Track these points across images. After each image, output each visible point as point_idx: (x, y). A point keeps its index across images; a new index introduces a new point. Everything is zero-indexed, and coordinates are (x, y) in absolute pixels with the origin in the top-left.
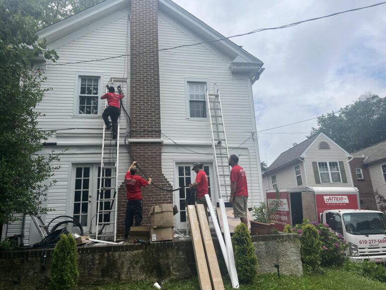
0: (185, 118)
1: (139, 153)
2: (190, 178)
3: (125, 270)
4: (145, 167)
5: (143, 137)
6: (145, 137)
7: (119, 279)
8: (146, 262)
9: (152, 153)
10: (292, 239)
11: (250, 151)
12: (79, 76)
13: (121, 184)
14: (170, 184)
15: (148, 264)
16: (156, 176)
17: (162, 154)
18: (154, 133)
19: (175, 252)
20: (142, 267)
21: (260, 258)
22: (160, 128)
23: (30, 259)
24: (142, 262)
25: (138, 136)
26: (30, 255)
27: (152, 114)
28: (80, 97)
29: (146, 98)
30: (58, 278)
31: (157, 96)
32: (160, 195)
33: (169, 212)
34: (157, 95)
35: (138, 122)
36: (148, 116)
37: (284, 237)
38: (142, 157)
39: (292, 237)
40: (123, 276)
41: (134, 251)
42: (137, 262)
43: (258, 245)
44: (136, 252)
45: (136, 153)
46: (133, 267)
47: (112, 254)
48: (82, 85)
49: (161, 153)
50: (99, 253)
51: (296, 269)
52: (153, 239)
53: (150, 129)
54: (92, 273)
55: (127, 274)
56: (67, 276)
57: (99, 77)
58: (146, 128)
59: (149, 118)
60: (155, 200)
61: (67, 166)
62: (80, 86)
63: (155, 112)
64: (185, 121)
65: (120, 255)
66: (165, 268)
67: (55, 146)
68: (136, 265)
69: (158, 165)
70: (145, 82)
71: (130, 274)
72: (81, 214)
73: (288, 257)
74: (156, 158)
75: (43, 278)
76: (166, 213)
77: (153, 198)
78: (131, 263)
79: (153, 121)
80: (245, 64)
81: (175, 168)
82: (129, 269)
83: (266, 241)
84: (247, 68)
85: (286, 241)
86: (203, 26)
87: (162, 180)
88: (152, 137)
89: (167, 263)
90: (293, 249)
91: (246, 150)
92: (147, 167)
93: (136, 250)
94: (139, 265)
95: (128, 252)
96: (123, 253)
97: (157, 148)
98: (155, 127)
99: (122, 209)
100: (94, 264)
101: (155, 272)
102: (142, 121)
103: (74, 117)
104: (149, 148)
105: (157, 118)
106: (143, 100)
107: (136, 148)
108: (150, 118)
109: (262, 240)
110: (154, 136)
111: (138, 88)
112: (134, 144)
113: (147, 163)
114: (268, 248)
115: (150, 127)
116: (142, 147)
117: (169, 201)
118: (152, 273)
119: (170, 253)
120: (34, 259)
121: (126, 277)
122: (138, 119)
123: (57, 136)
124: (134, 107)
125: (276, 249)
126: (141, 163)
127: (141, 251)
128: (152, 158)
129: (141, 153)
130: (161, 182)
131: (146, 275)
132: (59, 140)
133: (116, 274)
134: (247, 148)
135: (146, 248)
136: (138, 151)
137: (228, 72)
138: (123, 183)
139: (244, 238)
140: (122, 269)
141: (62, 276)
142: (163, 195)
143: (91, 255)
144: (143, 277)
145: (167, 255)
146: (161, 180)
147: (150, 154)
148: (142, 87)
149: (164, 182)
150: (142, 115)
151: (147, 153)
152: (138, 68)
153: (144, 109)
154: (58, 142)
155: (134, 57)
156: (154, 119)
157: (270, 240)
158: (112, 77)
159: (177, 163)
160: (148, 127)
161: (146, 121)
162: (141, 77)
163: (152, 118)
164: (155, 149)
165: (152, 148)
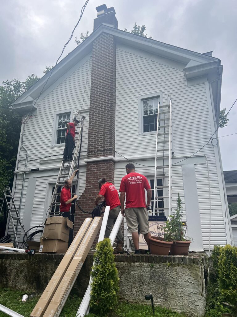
0: (137, 134)
1: (92, 171)
3: (12, 277)
5: (97, 156)
6: (98, 156)
7: (6, 285)
8: (28, 272)
9: (103, 170)
10: (188, 263)
11: (208, 159)
12: (57, 115)
15: (30, 274)
17: (115, 170)
18: (105, 152)
19: (53, 265)
20: (25, 277)
21: (143, 283)
22: (111, 146)
24: (25, 272)
25: (93, 156)
27: (105, 135)
28: (57, 131)
29: (101, 122)
33: (56, 225)
34: (109, 117)
35: (93, 144)
36: (101, 137)
37: (177, 260)
38: (95, 174)
39: (187, 260)
40: (10, 283)
41: (21, 261)
42: (22, 271)
43: (141, 267)
44: (22, 261)
45: (90, 171)
46: (18, 275)
47: (5, 261)
49: (112, 169)
51: (191, 306)
52: (40, 249)
53: (102, 149)
55: (13, 282)
57: (70, 112)
58: (100, 148)
59: (102, 139)
61: (45, 186)
62: (58, 122)
63: (108, 133)
64: (137, 137)
65: (10, 263)
66: (43, 281)
67: (38, 171)
68: (21, 274)
70: (101, 108)
71: (15, 282)
73: (181, 288)
74: (107, 174)
76: (54, 225)
78: (17, 272)
79: (105, 141)
80: (198, 67)
82: (15, 277)
83: (151, 262)
84: (201, 70)
85: (178, 265)
86: (153, 43)
88: (104, 155)
89: (46, 276)
90: (188, 277)
91: (204, 158)
93: (23, 259)
94: (23, 274)
95: (16, 261)
96: (12, 261)
97: (108, 165)
98: (107, 147)
99: (78, 221)
101: (34, 284)
102: (97, 143)
103: (52, 147)
104: (101, 166)
105: (109, 138)
106: (98, 124)
107: (90, 167)
109: (146, 262)
110: (105, 154)
111: (95, 114)
112: (90, 164)
114: (153, 273)
115: (103, 147)
116: (95, 166)
118: (32, 284)
119: (49, 266)
121: (12, 285)
122: (93, 141)
123: (40, 163)
124: (91, 132)
125: (163, 275)
126: (94, 179)
127: (26, 261)
128: (103, 174)
129: (94, 171)
131: (27, 286)
132: (42, 166)
133: (5, 280)
134: (205, 156)
135: (30, 259)
136: (93, 169)
137: (183, 80)
140: (10, 276)
144: (25, 287)
145: (47, 268)
147: (102, 171)
148: (98, 113)
150: (96, 137)
151: (99, 170)
152: (95, 98)
153: (99, 132)
154: (40, 168)
155: (93, 89)
156: (106, 139)
157: (156, 262)
158: (79, 110)
160: (101, 147)
161: (100, 142)
162: (97, 104)
163: (105, 139)
164: (106, 166)
165: (104, 165)
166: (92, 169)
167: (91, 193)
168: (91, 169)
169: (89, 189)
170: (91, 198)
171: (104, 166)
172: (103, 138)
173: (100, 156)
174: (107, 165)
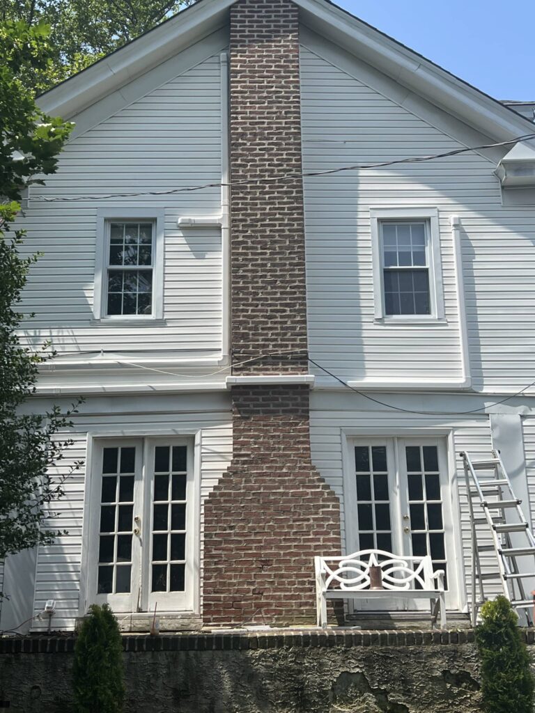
0: (371, 318)
2: (386, 476)
4: (268, 449)
12: (106, 220)
13: (211, 490)
14: (332, 493)
16: (297, 471)
17: (311, 414)
18: (288, 360)
22: (305, 346)
23: (23, 656)
26: (22, 650)
27: (285, 311)
28: (111, 271)
29: (270, 271)
30: (87, 697)
31: (298, 264)
32: (308, 520)
34: (296, 261)
35: (251, 332)
36: (275, 317)
42: (252, 678)
44: (248, 654)
46: (244, 687)
48: (112, 241)
49: (307, 411)
50: (168, 653)
53: (280, 351)
54: (154, 696)
55: (229, 702)
56: (106, 694)
57: (155, 220)
59: (276, 323)
60: (295, 533)
62: (108, 244)
63: (293, 305)
64: (372, 326)
68: (250, 683)
69: (303, 443)
70: (268, 229)
72: (115, 563)
74: (296, 424)
75: (52, 699)
77: (291, 527)
78: (238, 679)
79: (287, 328)
81: (345, 450)
82: (234, 691)
87: (313, 481)
92: (274, 449)
95: (230, 654)
96: (219, 655)
97: (299, 400)
98: (293, 346)
100: (157, 677)
102: (260, 331)
104: (277, 399)
105: (298, 322)
106: (262, 277)
107: (245, 400)
108: (281, 323)
110: (289, 367)
111: (250, 244)
113: (273, 437)
115: (281, 346)
116: (261, 397)
117: (332, 536)
120: (33, 657)
122: (251, 325)
124: (241, 296)
126: (258, 437)
130: (308, 487)
133: (204, 701)
136: (255, 406)
137: (490, 186)
138: (215, 488)
139: (503, 630)
140: (219, 690)
141: (95, 692)
142: (314, 519)
143: (149, 655)
146: (310, 481)
148: (259, 242)
149: (318, 487)
150: (260, 314)
152: (249, 193)
155: (240, 165)
156: (289, 324)
159: (351, 438)
160: (274, 346)
161: (271, 329)
162: (256, 215)
163: (286, 322)
164: (294, 402)
165: (286, 399)
166: (251, 406)
167: (251, 474)
168: (248, 406)
169: (244, 463)
170: (252, 488)
171: (287, 402)
172: (279, 320)
173: (273, 369)
174: (296, 399)
